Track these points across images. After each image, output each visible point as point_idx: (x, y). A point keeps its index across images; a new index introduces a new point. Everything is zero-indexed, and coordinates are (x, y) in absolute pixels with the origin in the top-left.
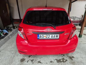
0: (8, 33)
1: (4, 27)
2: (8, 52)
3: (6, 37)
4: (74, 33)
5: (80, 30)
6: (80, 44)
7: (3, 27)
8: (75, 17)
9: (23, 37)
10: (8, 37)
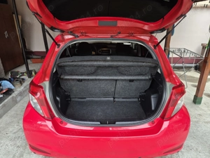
0: (13, 87)
1: (6, 73)
2: (7, 143)
3: (6, 101)
4: (179, 102)
5: (197, 84)
6: (197, 122)
7: (3, 73)
8: (183, 50)
9: (41, 112)
10: (13, 101)
